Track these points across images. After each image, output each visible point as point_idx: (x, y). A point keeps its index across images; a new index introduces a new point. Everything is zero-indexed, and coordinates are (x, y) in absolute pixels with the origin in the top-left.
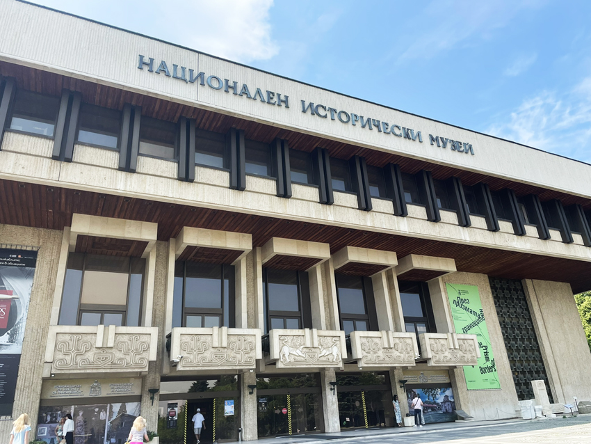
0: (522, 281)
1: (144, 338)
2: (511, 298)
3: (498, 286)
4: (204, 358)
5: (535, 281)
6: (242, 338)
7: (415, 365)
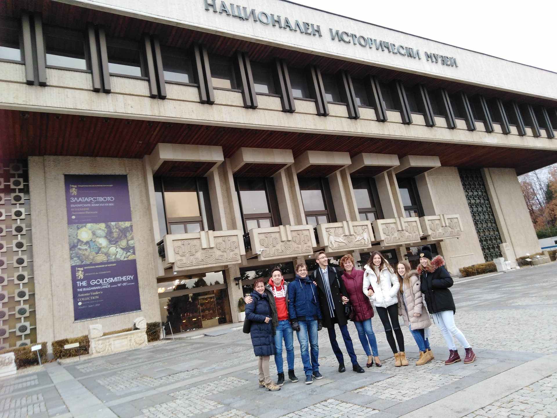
0: (481, 170)
1: (234, 239)
2: (474, 184)
3: (464, 176)
4: (278, 250)
5: (490, 169)
6: (300, 232)
7: (420, 241)
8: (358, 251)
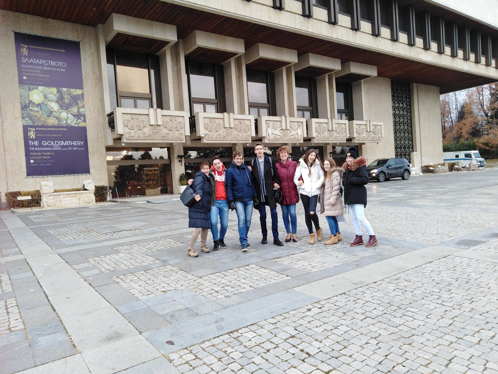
0: (411, 84)
1: (180, 119)
2: (402, 97)
3: (395, 88)
4: (220, 135)
5: (419, 85)
6: (242, 121)
7: (346, 142)
8: (291, 144)
